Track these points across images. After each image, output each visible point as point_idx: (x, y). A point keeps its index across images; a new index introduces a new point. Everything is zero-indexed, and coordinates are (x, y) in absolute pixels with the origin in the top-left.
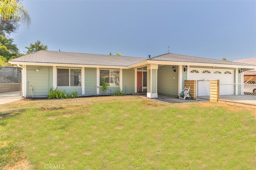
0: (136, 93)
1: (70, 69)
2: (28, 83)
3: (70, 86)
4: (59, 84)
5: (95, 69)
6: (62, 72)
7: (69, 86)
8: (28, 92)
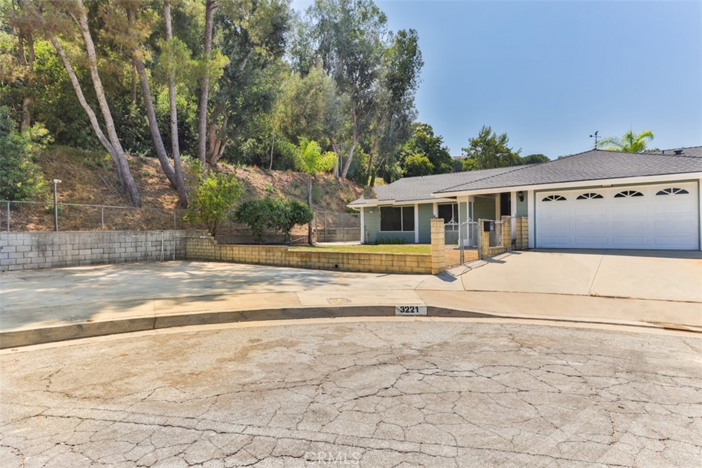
1: (402, 207)
2: (365, 227)
3: (403, 230)
7: (401, 230)
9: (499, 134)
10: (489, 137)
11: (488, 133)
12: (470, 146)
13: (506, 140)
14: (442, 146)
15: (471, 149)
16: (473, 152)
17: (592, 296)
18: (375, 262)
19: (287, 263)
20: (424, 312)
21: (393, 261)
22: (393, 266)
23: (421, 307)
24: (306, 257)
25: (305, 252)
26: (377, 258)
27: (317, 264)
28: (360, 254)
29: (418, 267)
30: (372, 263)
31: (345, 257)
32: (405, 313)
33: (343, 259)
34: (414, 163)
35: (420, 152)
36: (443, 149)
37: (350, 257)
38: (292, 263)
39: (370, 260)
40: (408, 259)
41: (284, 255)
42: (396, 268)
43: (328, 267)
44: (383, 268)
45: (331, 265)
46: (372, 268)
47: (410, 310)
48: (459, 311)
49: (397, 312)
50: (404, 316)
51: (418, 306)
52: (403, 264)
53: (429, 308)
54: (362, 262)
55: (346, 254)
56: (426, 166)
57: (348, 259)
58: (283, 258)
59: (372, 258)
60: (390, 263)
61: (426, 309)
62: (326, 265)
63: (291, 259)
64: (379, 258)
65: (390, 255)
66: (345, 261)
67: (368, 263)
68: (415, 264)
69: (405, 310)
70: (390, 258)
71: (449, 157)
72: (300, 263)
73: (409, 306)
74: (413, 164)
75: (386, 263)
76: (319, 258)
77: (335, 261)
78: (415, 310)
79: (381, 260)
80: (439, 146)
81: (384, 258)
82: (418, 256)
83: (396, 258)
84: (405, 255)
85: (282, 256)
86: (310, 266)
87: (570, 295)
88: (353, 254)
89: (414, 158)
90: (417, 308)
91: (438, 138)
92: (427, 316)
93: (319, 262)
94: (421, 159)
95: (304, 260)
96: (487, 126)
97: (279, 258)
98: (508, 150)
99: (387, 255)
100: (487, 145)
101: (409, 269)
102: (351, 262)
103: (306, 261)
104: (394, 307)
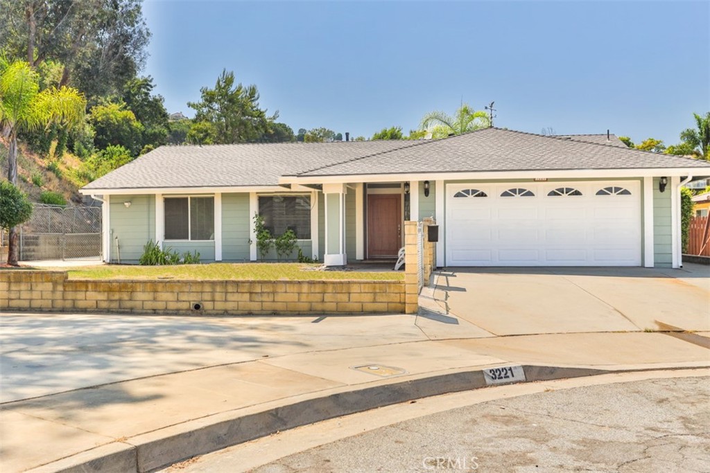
0: (362, 260)
1: (189, 197)
2: (112, 232)
3: (191, 239)
4: (168, 235)
5: (247, 195)
6: (174, 205)
7: (187, 238)
8: (112, 252)
9: (246, 85)
10: (233, 88)
11: (229, 81)
12: (201, 101)
13: (256, 96)
14: (153, 94)
15: (204, 106)
16: (205, 110)
17: (646, 331)
18: (286, 297)
19: (68, 304)
20: (520, 375)
21: (324, 293)
22: (323, 301)
23: (515, 368)
24: (120, 291)
25: (117, 281)
26: (289, 288)
27: (149, 305)
28: (252, 283)
29: (374, 301)
30: (279, 298)
31: (218, 289)
32: (498, 381)
33: (213, 292)
34: (108, 119)
35: (115, 101)
36: (156, 101)
37: (230, 289)
38: (81, 304)
39: (274, 293)
40: (355, 288)
41: (60, 288)
42: (330, 306)
43: (178, 310)
44: (304, 306)
45: (185, 306)
46: (279, 306)
47: (503, 374)
48: (562, 368)
49: (488, 381)
50: (497, 385)
51: (512, 365)
52: (344, 297)
53: (527, 369)
54: (257, 298)
55: (222, 282)
56: (130, 126)
57: (226, 293)
58: (58, 295)
59: (281, 289)
60: (319, 297)
61: (522, 370)
62: (172, 306)
63: (80, 295)
64: (295, 288)
65: (319, 282)
66: (218, 296)
67: (271, 299)
68: (367, 298)
69: (497, 374)
70: (318, 288)
71: (165, 116)
72: (104, 305)
73: (500, 367)
74: (108, 122)
75: (308, 297)
76: (155, 291)
77: (194, 298)
78: (509, 373)
79: (299, 293)
80: (147, 94)
81: (305, 288)
82: (374, 283)
83: (330, 288)
84: (349, 283)
85: (54, 291)
86: (132, 309)
87: (622, 332)
88: (237, 283)
89: (109, 111)
90: (510, 369)
91: (146, 80)
92: (526, 381)
93: (155, 299)
94: (121, 115)
95: (117, 296)
96: (228, 71)
97: (46, 295)
98: (261, 114)
99: (311, 283)
100: (230, 101)
101: (356, 307)
102: (230, 297)
103: (120, 300)
104: (482, 372)
